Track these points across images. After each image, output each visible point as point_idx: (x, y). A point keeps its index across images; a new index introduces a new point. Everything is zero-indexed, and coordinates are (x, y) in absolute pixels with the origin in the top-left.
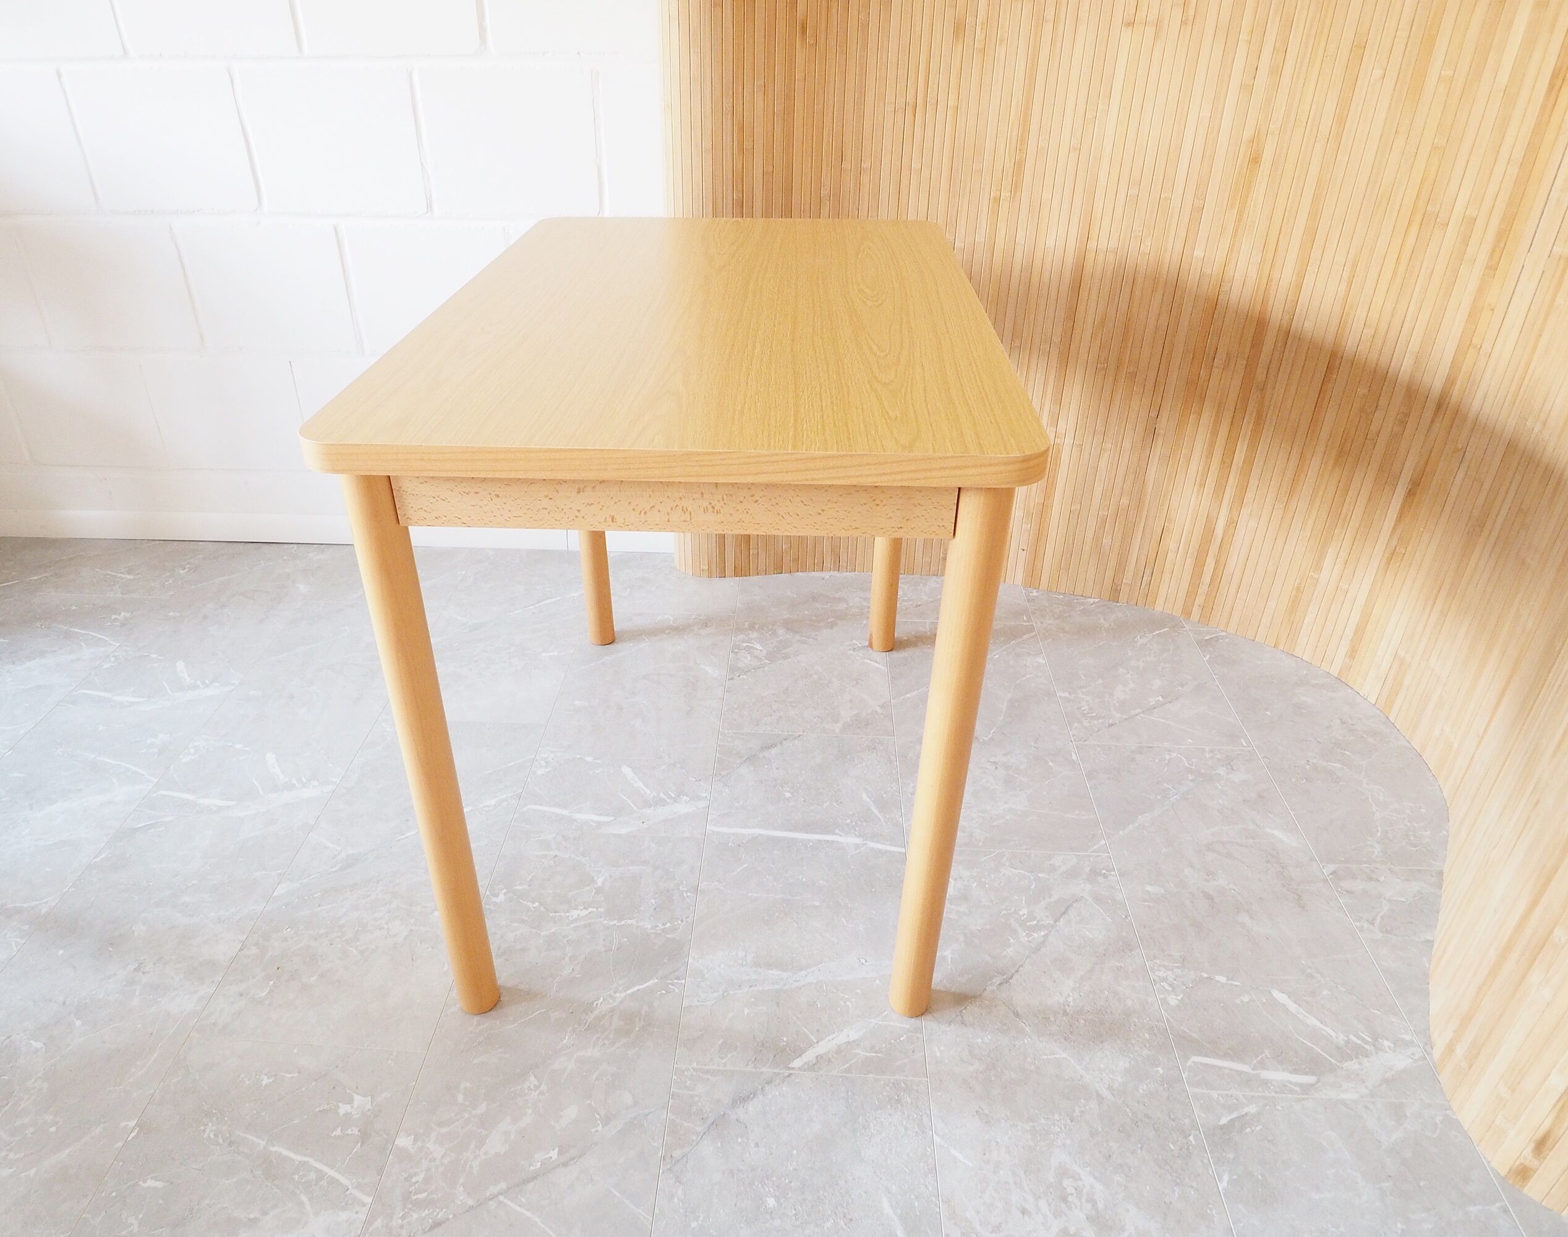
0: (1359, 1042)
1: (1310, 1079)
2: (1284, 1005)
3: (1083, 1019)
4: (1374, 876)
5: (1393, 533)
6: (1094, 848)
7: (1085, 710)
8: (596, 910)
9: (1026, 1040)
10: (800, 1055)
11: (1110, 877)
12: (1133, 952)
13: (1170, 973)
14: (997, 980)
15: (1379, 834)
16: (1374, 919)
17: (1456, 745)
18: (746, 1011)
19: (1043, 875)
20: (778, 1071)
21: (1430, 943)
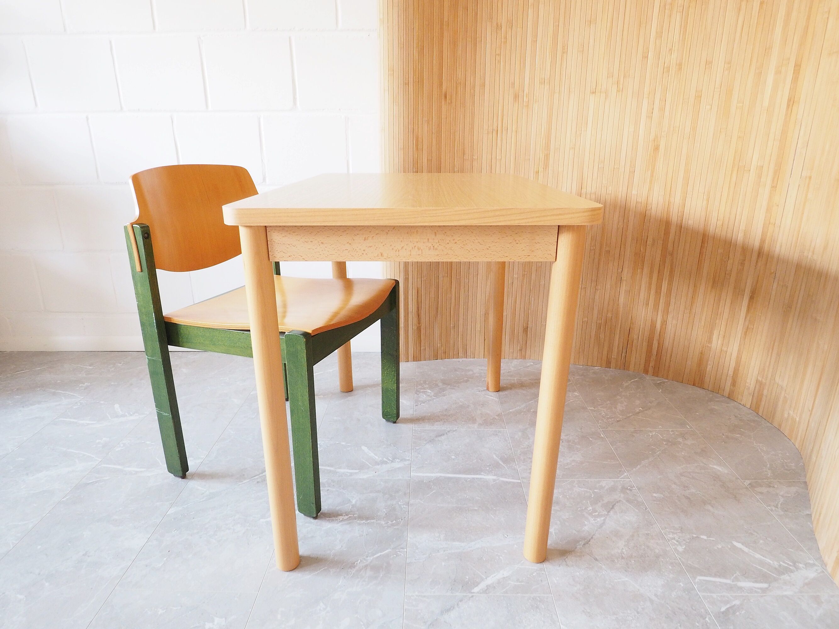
0: (786, 565)
1: (765, 585)
2: (741, 549)
3: (633, 560)
4: (772, 485)
5: (745, 318)
6: (622, 477)
7: (603, 415)
8: (352, 516)
9: (603, 572)
10: (477, 586)
11: (633, 491)
12: (653, 526)
13: (675, 535)
14: (582, 543)
15: (768, 466)
16: (777, 505)
17: (798, 419)
18: (443, 564)
19: (597, 491)
20: (466, 594)
21: (810, 516)
